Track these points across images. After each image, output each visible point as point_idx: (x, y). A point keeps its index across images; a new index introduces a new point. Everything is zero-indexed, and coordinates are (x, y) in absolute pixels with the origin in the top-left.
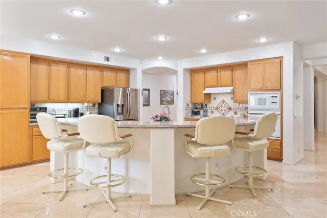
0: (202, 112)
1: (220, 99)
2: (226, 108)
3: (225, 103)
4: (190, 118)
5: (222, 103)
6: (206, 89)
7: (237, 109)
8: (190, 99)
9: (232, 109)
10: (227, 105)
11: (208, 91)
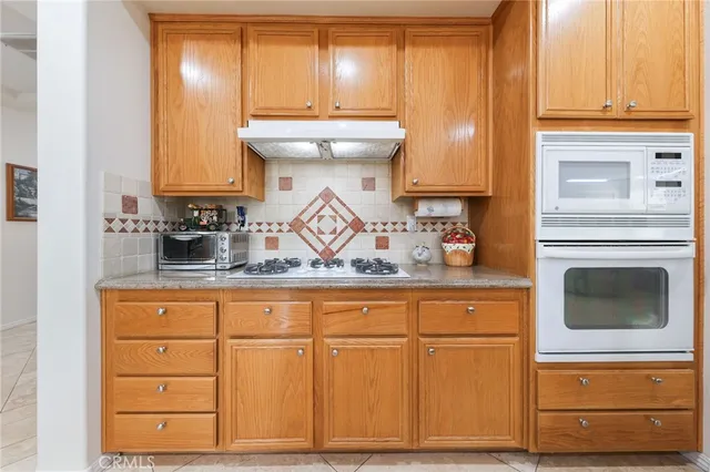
0: (224, 241)
1: (310, 184)
2: (340, 225)
3: (334, 202)
4: (149, 282)
5: (320, 202)
6: (252, 123)
7: (389, 227)
8: (147, 177)
9: (369, 227)
10: (343, 211)
11: (256, 130)
